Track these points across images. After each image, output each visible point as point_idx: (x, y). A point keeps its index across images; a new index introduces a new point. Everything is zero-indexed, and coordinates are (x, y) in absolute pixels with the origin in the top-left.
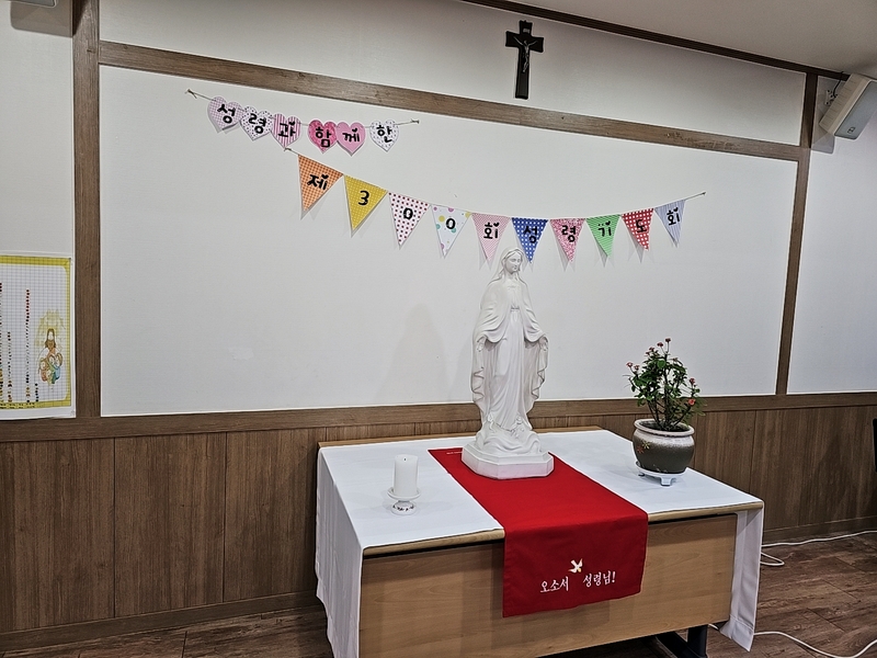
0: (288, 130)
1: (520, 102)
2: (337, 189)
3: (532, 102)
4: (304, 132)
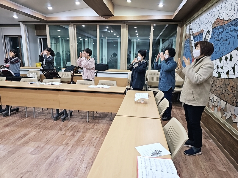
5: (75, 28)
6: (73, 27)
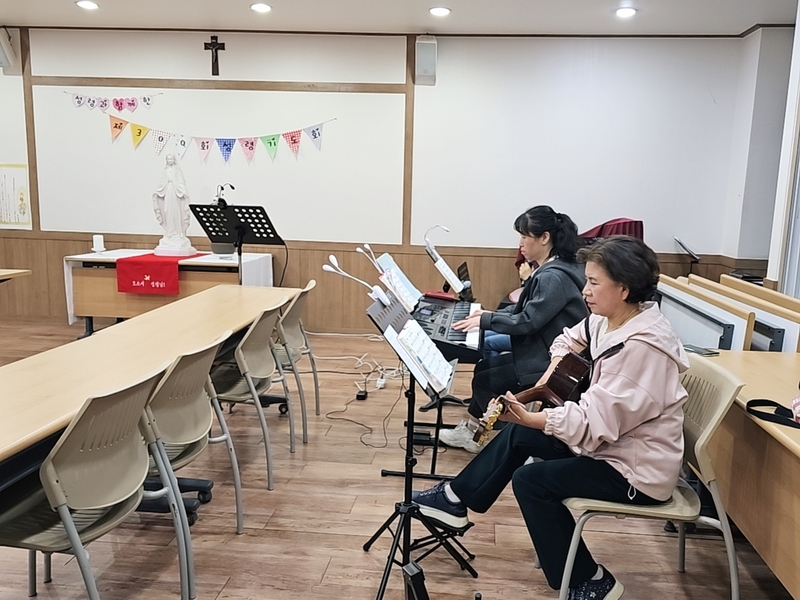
0: (104, 104)
1: (215, 78)
2: (127, 129)
3: (222, 77)
4: (111, 104)
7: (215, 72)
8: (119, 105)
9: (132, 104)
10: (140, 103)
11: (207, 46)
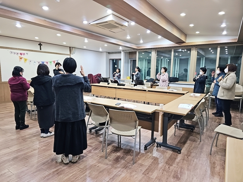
2: (23, 59)
4: (19, 54)
5: (156, 53)
6: (155, 52)
7: (41, 49)
8: (21, 54)
9: (24, 54)
10: (26, 54)
11: (39, 45)
